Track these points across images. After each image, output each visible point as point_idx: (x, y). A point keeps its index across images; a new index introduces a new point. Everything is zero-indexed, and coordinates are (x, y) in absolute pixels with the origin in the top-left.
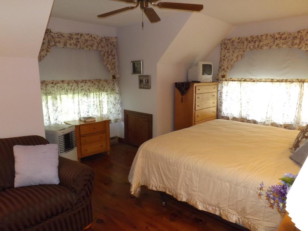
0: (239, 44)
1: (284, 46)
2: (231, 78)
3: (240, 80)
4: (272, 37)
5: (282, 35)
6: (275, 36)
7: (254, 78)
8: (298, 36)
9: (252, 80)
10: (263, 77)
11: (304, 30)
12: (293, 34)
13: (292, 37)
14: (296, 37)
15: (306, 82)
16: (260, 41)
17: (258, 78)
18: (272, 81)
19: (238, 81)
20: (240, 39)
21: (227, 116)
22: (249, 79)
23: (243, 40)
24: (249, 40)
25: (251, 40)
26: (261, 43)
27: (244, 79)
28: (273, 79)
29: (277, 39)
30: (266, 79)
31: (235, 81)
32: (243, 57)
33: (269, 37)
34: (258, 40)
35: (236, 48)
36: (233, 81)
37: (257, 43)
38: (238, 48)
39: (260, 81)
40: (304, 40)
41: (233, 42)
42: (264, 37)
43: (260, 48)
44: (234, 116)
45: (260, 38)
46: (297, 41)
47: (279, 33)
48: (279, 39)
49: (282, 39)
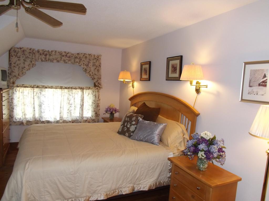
0: (31, 55)
1: (69, 62)
2: (23, 85)
3: (32, 86)
4: (60, 54)
5: (68, 54)
6: (62, 53)
7: (46, 85)
8: (78, 57)
9: (45, 87)
10: (54, 85)
11: (82, 54)
12: (75, 55)
13: (74, 57)
14: (76, 57)
15: (84, 89)
16: (50, 55)
17: (50, 85)
18: (61, 88)
19: (31, 87)
20: (31, 50)
21: (20, 121)
22: (41, 86)
23: (34, 52)
24: (40, 53)
25: (42, 52)
26: (51, 57)
27: (36, 86)
28: (62, 87)
29: (63, 56)
30: (56, 86)
31: (27, 87)
32: (34, 66)
33: (57, 54)
34: (49, 54)
35: (27, 57)
36: (25, 87)
37: (48, 56)
38: (29, 58)
39: (52, 87)
40: (82, 60)
41: (25, 51)
42: (54, 53)
43: (50, 61)
44: (27, 120)
45: (51, 53)
46: (77, 60)
47: (65, 52)
48: (65, 56)
49: (67, 57)
